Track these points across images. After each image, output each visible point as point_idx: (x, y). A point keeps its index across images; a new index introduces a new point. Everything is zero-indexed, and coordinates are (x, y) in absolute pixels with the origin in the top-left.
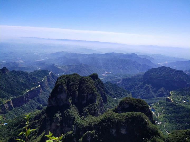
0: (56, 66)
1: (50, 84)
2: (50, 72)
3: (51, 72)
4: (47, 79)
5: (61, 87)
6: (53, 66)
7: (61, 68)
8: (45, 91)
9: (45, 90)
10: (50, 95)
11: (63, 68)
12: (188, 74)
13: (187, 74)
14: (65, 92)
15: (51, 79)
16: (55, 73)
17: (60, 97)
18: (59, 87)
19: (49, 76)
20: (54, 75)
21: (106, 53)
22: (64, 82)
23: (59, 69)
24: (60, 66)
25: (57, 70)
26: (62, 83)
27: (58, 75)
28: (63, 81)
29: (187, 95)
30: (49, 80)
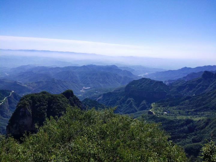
0: (20, 84)
1: (11, 108)
2: (11, 91)
3: (13, 91)
4: (7, 101)
5: (24, 110)
6: (15, 84)
7: (26, 86)
8: (5, 117)
9: (6, 115)
10: (9, 121)
11: (29, 86)
12: (168, 84)
13: (166, 84)
14: (29, 115)
15: (13, 101)
16: (19, 93)
17: (24, 123)
18: (21, 110)
19: (10, 97)
20: (16, 95)
21: (83, 65)
22: (28, 104)
23: (24, 87)
24: (25, 84)
25: (22, 89)
26: (25, 104)
27: (23, 95)
28: (26, 102)
29: (168, 106)
30: (10, 102)
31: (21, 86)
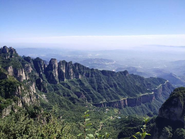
0: (175, 76)
1: (164, 94)
2: (166, 80)
3: (168, 81)
4: (162, 87)
5: (176, 101)
6: (171, 75)
7: (180, 78)
8: (157, 100)
9: (158, 98)
10: (162, 105)
11: (183, 79)
14: (181, 107)
15: (166, 88)
16: (172, 84)
17: (174, 111)
18: (175, 99)
19: (164, 85)
20: (170, 84)
22: (182, 96)
23: (178, 79)
25: (175, 80)
26: (179, 96)
27: (176, 86)
28: (181, 94)
30: (163, 89)
31: (175, 77)
